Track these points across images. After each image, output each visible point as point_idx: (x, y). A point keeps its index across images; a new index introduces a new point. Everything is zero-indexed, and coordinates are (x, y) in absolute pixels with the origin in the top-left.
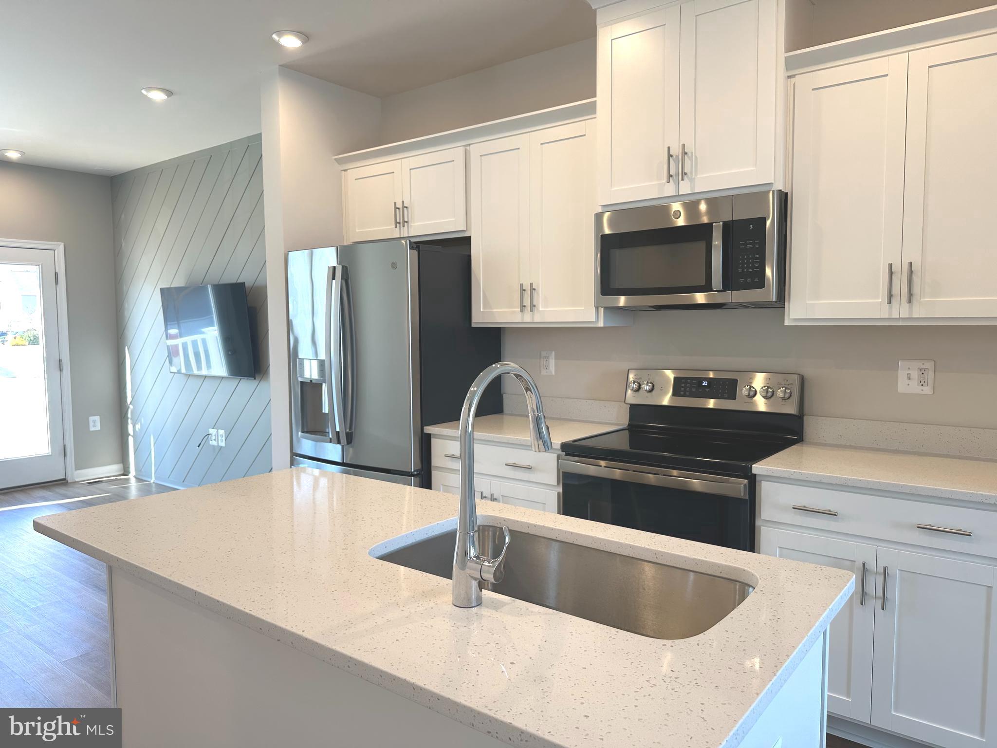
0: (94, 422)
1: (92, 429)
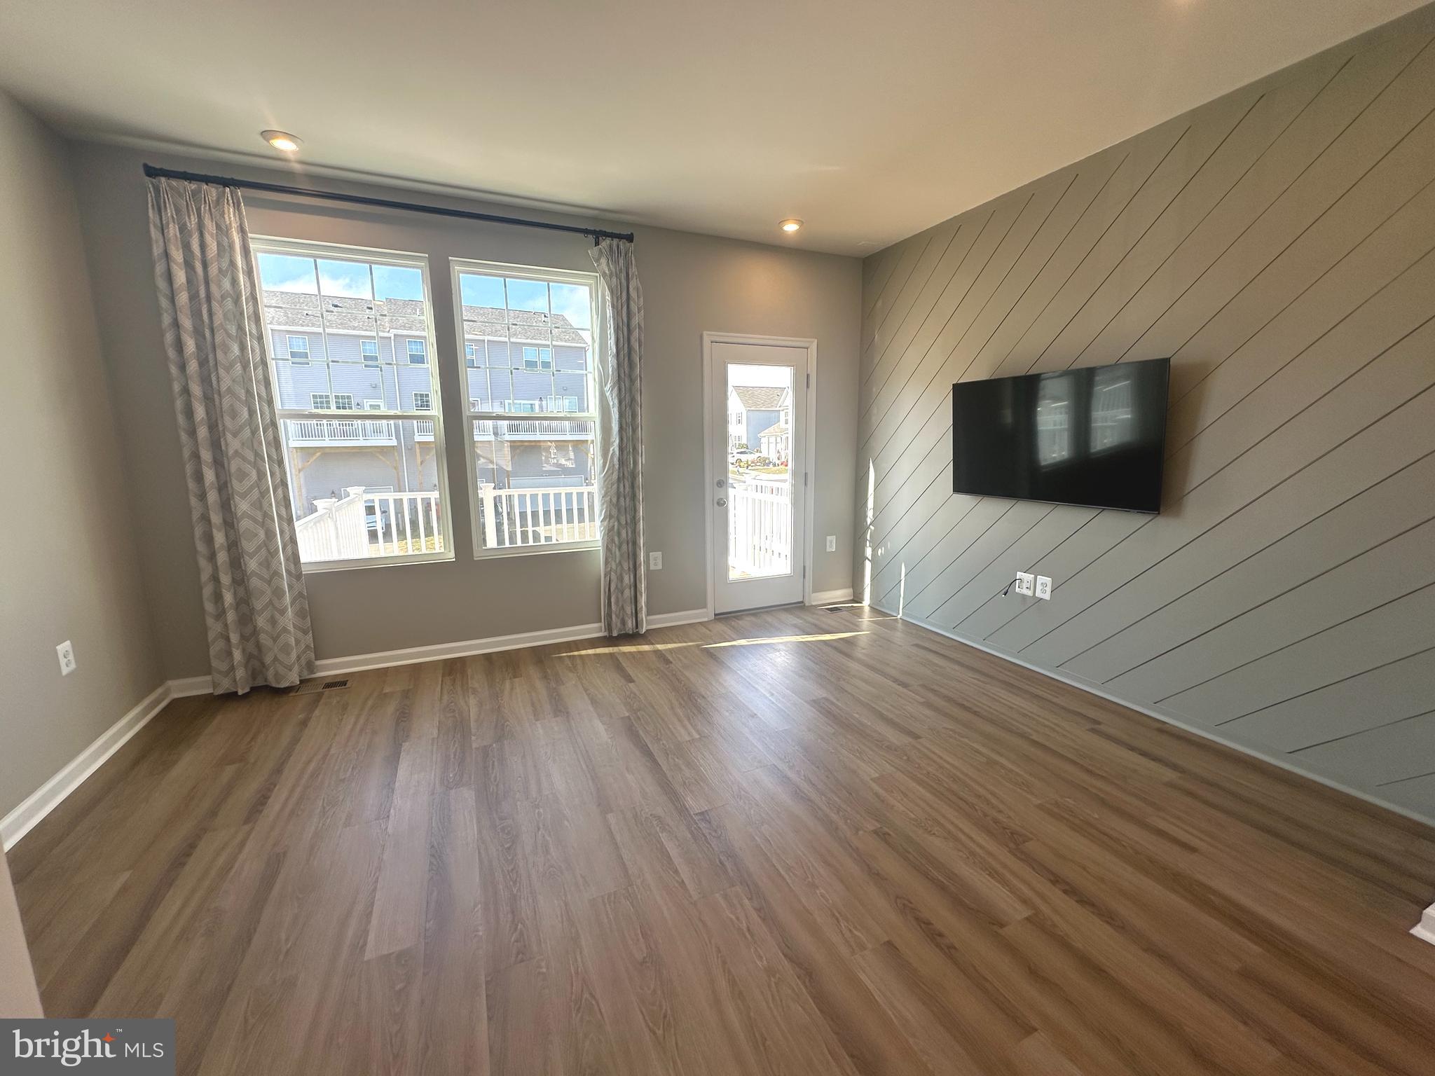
0: (832, 542)
1: (829, 550)
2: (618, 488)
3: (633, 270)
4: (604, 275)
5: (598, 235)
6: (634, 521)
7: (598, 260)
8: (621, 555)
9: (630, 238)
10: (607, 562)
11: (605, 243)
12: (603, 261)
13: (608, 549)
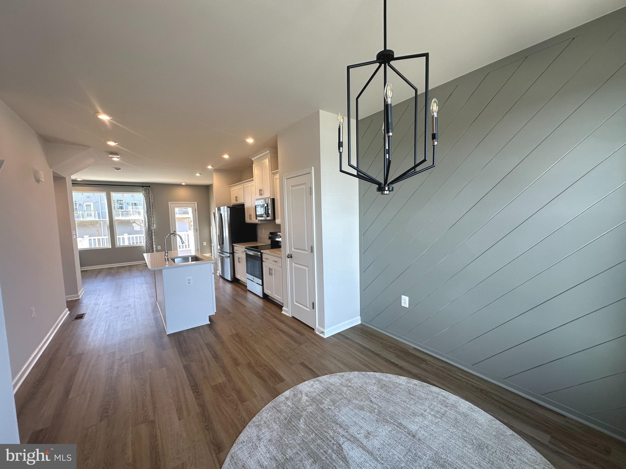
0: (205, 243)
1: (204, 245)
2: (148, 233)
3: (150, 192)
4: (143, 194)
5: (143, 187)
6: (152, 239)
7: (142, 191)
8: (150, 246)
9: (149, 186)
10: (146, 248)
11: (144, 187)
12: (143, 191)
13: (146, 245)
